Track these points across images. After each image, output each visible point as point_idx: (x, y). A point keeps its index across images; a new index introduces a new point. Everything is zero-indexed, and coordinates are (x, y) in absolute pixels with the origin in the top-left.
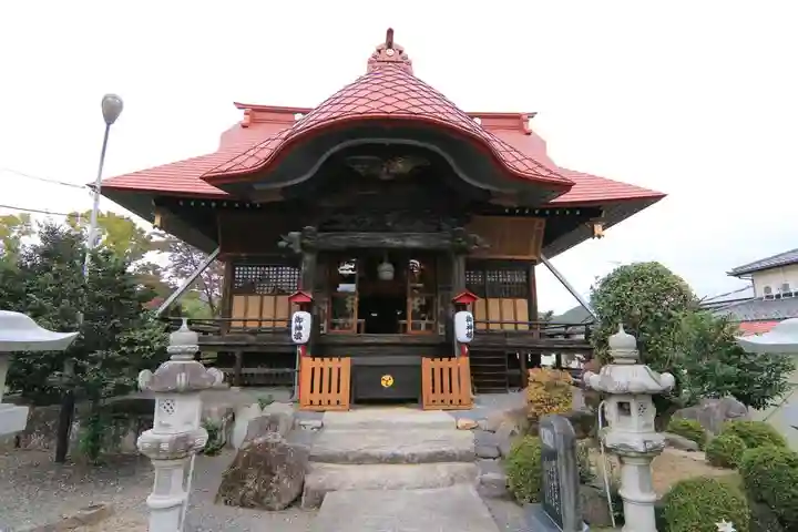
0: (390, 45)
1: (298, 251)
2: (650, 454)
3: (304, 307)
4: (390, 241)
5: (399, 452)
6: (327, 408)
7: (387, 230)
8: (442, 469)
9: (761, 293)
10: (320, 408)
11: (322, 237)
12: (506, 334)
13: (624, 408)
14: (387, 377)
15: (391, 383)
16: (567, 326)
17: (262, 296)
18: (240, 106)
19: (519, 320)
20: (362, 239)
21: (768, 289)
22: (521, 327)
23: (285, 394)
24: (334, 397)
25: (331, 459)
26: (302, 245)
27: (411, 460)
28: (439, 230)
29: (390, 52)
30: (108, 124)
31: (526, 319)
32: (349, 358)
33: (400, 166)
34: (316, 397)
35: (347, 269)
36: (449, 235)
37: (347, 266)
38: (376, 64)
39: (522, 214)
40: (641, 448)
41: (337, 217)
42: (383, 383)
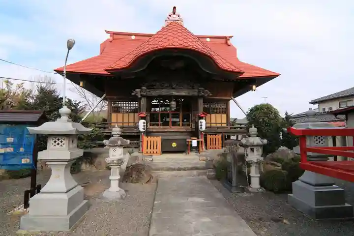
0: (174, 13)
1: (139, 97)
2: (258, 163)
3: (142, 118)
4: (175, 93)
5: (181, 167)
6: (153, 154)
7: (173, 89)
8: (195, 172)
9: (321, 111)
10: (151, 154)
11: (149, 91)
12: (218, 128)
13: (252, 150)
14: (174, 143)
15: (175, 145)
16: (241, 125)
17: (123, 113)
18: (108, 32)
19: (223, 122)
20: (164, 92)
21: (324, 109)
22: (224, 125)
23: (137, 150)
24: (155, 151)
25: (158, 169)
26: (141, 95)
27: (184, 169)
28: (193, 88)
29: (174, 16)
30: (69, 50)
31: (225, 122)
32: (160, 137)
33: (180, 64)
34: (149, 150)
36: (197, 91)
37: (155, 101)
38: (169, 21)
39: (225, 81)
40: (256, 161)
41: (154, 83)
42: (173, 145)
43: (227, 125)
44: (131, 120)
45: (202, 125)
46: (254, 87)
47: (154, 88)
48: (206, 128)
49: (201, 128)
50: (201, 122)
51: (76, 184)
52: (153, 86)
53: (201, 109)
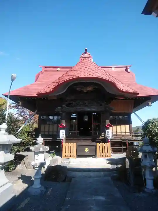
0: (86, 53)
1: (61, 112)
3: (63, 128)
4: (87, 109)
6: (70, 157)
7: (86, 106)
10: (68, 157)
12: (123, 136)
14: (86, 149)
15: (88, 150)
17: (49, 124)
18: (41, 67)
19: (126, 131)
20: (79, 109)
22: (127, 134)
24: (72, 154)
26: (62, 111)
28: (101, 105)
30: (12, 81)
31: (129, 131)
32: (76, 143)
33: (90, 88)
34: (67, 154)
35: (73, 115)
36: (104, 107)
37: (74, 115)
38: (82, 59)
39: (126, 99)
40: (149, 166)
41: (71, 102)
42: (86, 151)
43: (130, 133)
44: (55, 130)
45: (108, 134)
46: (150, 103)
47: (71, 106)
48: (112, 136)
49: (109, 137)
50: (108, 132)
51: (8, 181)
52: (70, 104)
53: (108, 122)
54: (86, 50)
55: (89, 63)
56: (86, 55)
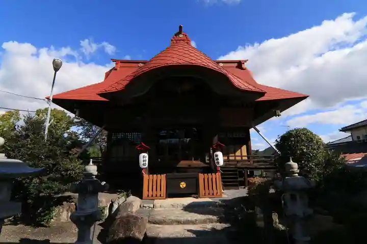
0: (180, 33)
2: (306, 219)
3: (145, 151)
6: (156, 198)
9: (356, 139)
10: (152, 198)
12: (238, 161)
13: (293, 197)
14: (183, 183)
15: (185, 186)
16: (265, 157)
17: (124, 146)
18: (114, 61)
19: (243, 155)
21: (358, 137)
22: (244, 158)
24: (158, 193)
25: (158, 222)
27: (195, 222)
30: (56, 72)
31: (246, 155)
32: (165, 175)
34: (150, 193)
37: (163, 132)
40: (302, 216)
42: (181, 186)
43: (248, 158)
45: (218, 159)
46: (278, 112)
48: (224, 161)
49: (218, 163)
50: (217, 156)
53: (216, 139)
54: (180, 27)
55: (185, 49)
56: (181, 36)
